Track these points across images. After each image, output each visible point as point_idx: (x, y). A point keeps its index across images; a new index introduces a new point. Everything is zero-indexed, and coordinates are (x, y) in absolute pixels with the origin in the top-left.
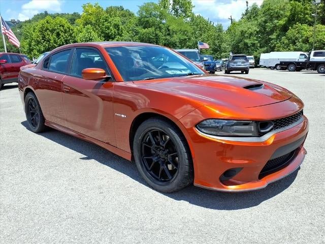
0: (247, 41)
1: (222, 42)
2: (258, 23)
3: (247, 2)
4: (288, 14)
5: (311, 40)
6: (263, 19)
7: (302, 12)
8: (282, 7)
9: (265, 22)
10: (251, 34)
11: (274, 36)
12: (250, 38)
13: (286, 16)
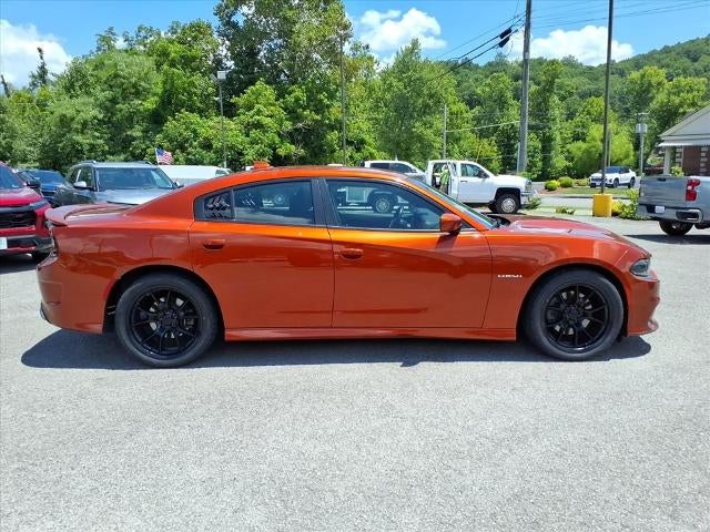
0: (79, 138)
1: (12, 137)
2: (98, 103)
3: (40, 50)
4: (159, 90)
5: (216, 144)
6: (108, 94)
7: (184, 89)
8: (142, 74)
9: (114, 101)
10: (85, 124)
11: (137, 132)
12: (82, 133)
13: (155, 95)
